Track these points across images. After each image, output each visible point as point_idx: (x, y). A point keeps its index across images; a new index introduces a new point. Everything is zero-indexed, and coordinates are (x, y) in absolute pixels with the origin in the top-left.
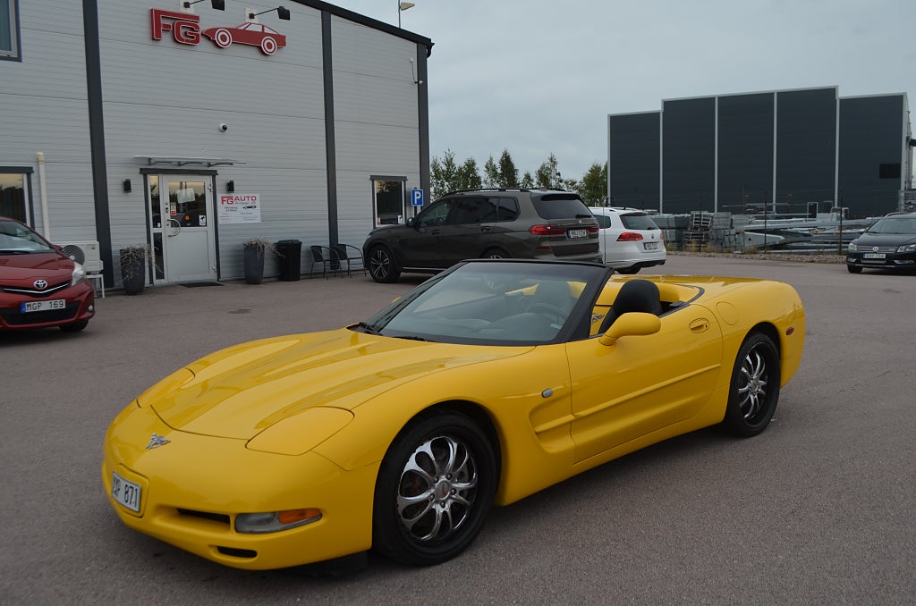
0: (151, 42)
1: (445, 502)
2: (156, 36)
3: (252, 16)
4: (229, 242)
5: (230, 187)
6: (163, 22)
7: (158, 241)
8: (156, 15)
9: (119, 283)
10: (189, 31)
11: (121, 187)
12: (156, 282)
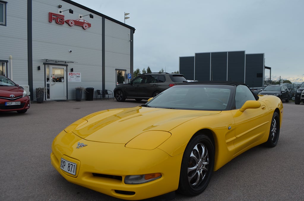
0: (48, 23)
1: (200, 170)
2: (50, 21)
3: (81, 17)
4: (71, 87)
5: (72, 70)
6: (53, 17)
7: (48, 85)
9: (35, 99)
10: (61, 20)
11: (37, 68)
12: (47, 99)
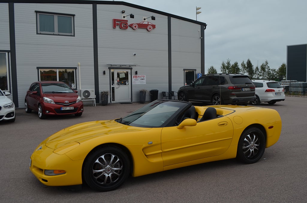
0: (113, 29)
1: (109, 173)
2: (114, 27)
3: (145, 19)
4: (136, 90)
5: (136, 73)
6: (117, 23)
7: (113, 88)
8: (115, 21)
9: (100, 102)
10: (124, 25)
11: (103, 73)
12: (112, 102)
